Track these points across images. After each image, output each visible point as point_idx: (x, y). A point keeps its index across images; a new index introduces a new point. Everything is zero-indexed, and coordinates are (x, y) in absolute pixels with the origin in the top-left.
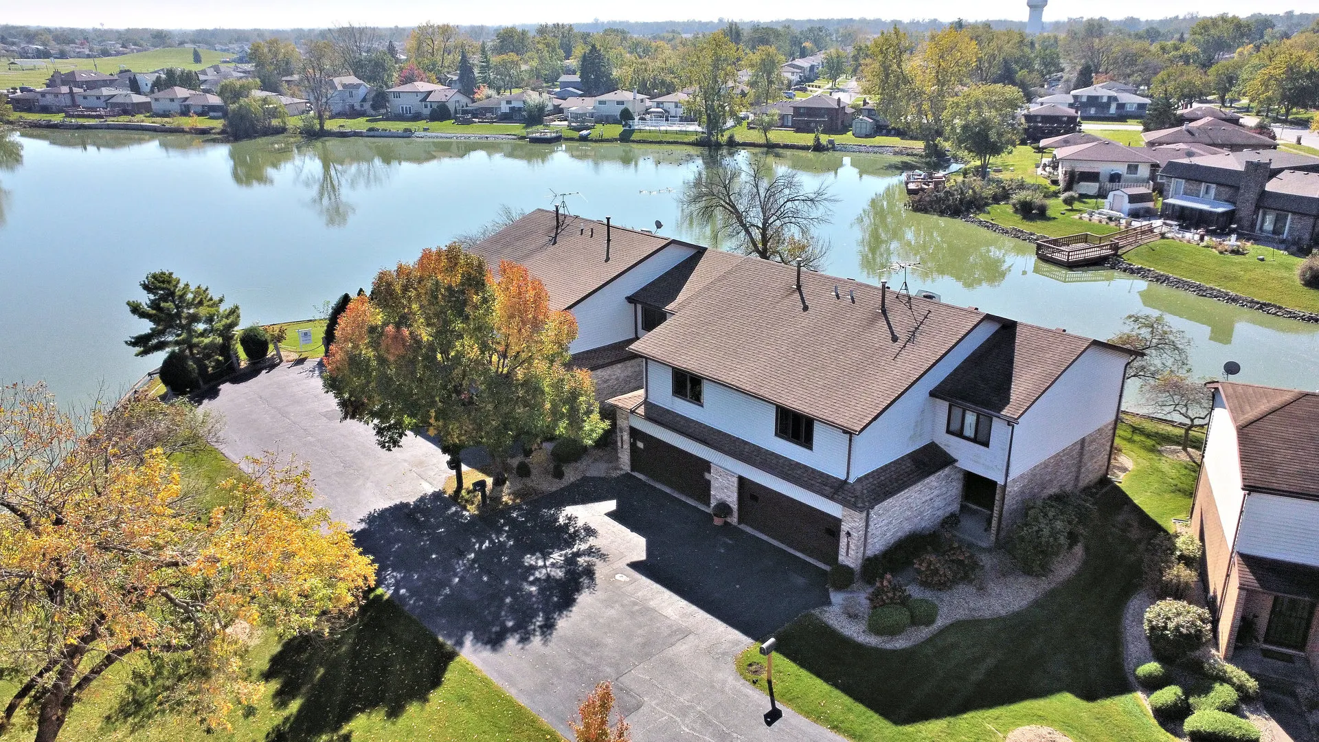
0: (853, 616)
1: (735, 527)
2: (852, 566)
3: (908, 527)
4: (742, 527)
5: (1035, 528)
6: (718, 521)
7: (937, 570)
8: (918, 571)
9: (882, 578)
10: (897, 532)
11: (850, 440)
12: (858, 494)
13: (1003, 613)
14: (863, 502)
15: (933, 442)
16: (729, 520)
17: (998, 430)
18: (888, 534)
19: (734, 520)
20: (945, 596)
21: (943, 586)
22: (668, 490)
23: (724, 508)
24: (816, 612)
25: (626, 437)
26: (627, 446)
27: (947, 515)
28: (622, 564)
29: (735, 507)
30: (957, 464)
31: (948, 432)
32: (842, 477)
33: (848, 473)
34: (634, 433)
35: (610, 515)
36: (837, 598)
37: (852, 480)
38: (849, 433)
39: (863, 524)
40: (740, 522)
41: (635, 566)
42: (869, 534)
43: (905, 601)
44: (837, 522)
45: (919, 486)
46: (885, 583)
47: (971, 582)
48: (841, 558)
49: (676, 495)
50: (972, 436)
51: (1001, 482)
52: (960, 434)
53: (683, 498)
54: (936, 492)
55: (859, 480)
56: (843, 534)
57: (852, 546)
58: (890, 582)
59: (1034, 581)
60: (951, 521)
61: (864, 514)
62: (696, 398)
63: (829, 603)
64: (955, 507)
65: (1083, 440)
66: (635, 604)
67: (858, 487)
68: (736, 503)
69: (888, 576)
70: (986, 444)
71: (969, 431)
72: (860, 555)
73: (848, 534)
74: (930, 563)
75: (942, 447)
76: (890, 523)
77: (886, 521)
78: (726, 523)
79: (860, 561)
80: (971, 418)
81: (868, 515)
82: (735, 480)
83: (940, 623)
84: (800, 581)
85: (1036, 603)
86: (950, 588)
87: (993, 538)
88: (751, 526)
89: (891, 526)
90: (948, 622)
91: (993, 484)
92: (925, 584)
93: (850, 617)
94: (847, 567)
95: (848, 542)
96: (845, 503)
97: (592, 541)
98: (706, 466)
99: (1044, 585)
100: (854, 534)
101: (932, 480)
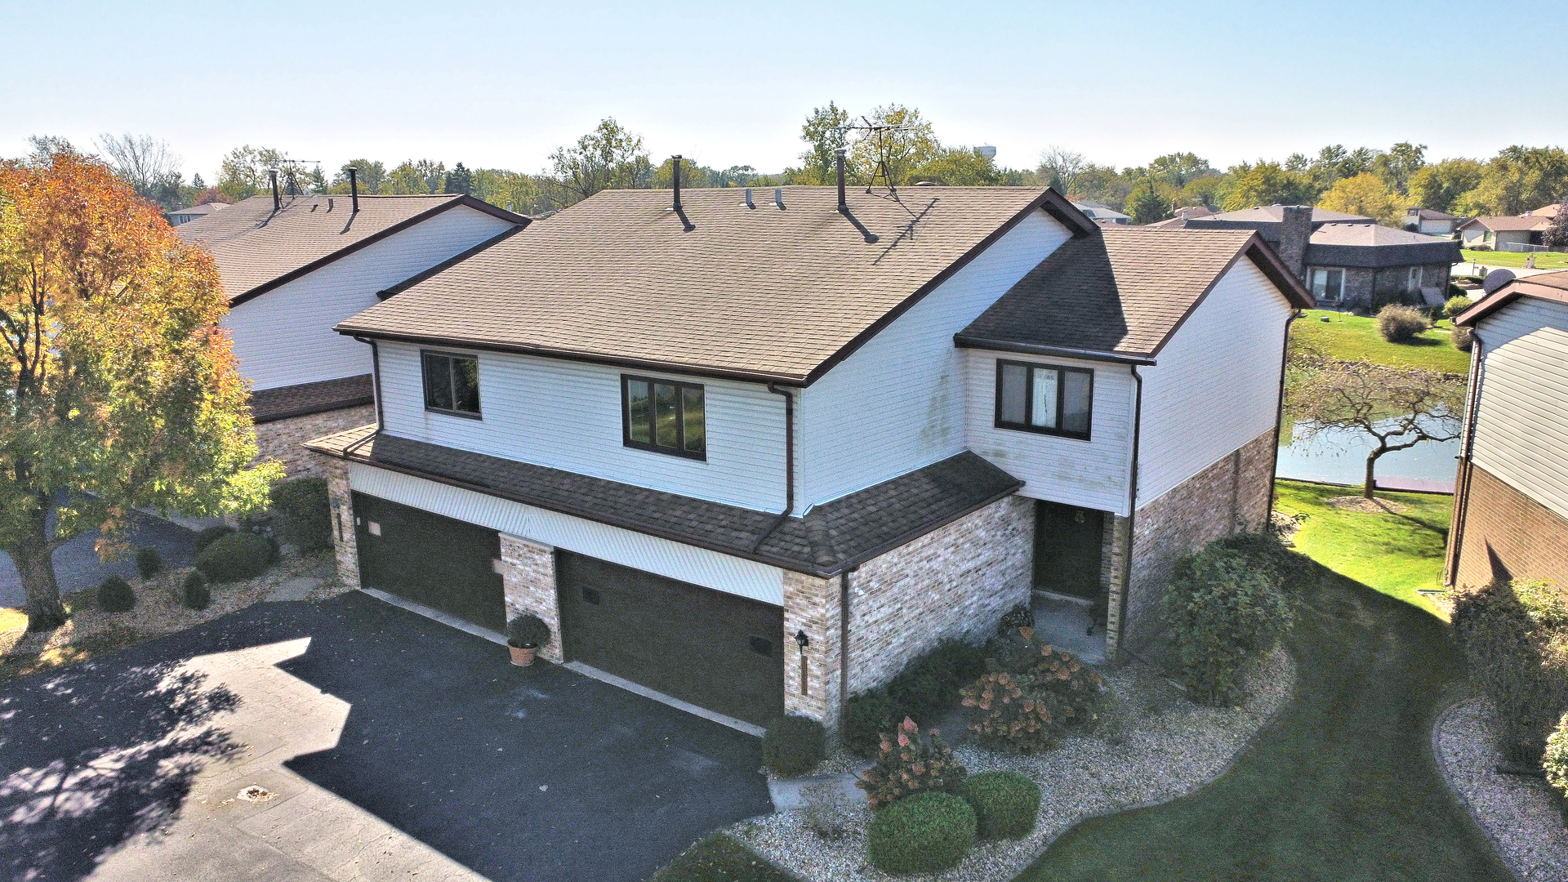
0: (830, 835)
1: (558, 668)
2: (818, 716)
3: (935, 630)
4: (575, 666)
5: (1217, 592)
6: (519, 658)
7: (1017, 704)
8: (976, 714)
9: (893, 731)
10: (912, 638)
11: (790, 412)
12: (818, 538)
13: (1182, 789)
14: (832, 551)
15: (969, 452)
16: (545, 653)
17: (1110, 389)
18: (896, 642)
19: (554, 652)
20: (1047, 764)
21: (1034, 743)
22: (428, 613)
23: (531, 629)
24: (737, 831)
25: (346, 514)
26: (349, 535)
27: (1009, 607)
29: (553, 622)
30: (1024, 492)
31: (1000, 423)
32: (777, 507)
33: (790, 497)
34: (363, 504)
36: (786, 795)
37: (800, 511)
39: (833, 610)
40: (568, 657)
42: (853, 639)
43: (958, 783)
44: (774, 614)
45: (951, 533)
46: (902, 743)
47: (1088, 730)
48: (790, 703)
49: (444, 620)
50: (1052, 423)
51: (1121, 510)
52: (1027, 426)
53: (457, 625)
54: (987, 555)
55: (817, 510)
56: (790, 641)
57: (813, 667)
58: (912, 737)
59: (1222, 716)
60: (1015, 620)
61: (836, 581)
62: (470, 405)
63: (769, 809)
64: (1021, 594)
65: (1237, 453)
67: (818, 524)
68: (554, 612)
69: (908, 724)
70: (1085, 435)
71: (1044, 414)
72: (834, 688)
73: (803, 639)
74: (999, 690)
75: (989, 459)
76: (897, 614)
77: (886, 611)
78: (538, 662)
79: (835, 705)
80: (1045, 388)
81: (845, 586)
82: (548, 559)
83: (1044, 829)
84: (699, 764)
85: (1241, 762)
86: (1049, 746)
88: (585, 661)
89: (900, 623)
90: (1063, 824)
91: (1098, 520)
92: (992, 743)
93: (823, 834)
94: (807, 722)
95: (804, 660)
96: (789, 563)
98: (489, 540)
99: (1244, 723)
100: (815, 636)
101: (975, 523)
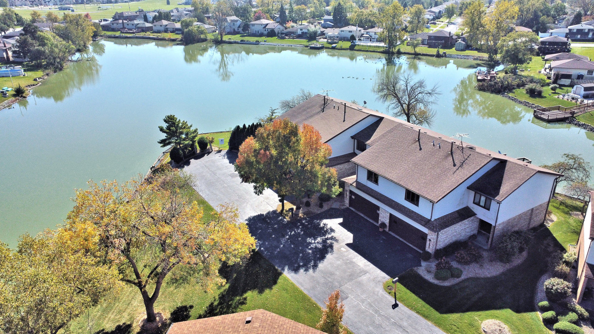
0: (429, 272)
1: (387, 232)
2: (431, 252)
3: (454, 239)
4: (390, 232)
5: (505, 245)
6: (381, 230)
7: (464, 257)
8: (457, 257)
9: (442, 258)
10: (450, 240)
11: (433, 205)
12: (434, 225)
13: (489, 276)
14: (436, 229)
15: (468, 206)
16: (385, 229)
17: (494, 205)
18: (446, 241)
19: (387, 229)
20: (467, 267)
21: (467, 263)
22: (362, 215)
23: (383, 225)
24: (415, 269)
25: (348, 193)
26: (348, 197)
27: (472, 235)
28: (344, 244)
29: (388, 225)
30: (476, 216)
31: (474, 203)
32: (429, 218)
33: (431, 217)
34: (351, 192)
35: (340, 224)
36: (424, 264)
37: (433, 220)
38: (433, 202)
39: (436, 237)
40: (389, 231)
41: (349, 245)
42: (438, 241)
43: (450, 268)
44: (426, 235)
45: (460, 223)
46: (442, 260)
47: (477, 263)
48: (427, 249)
49: (365, 217)
50: (483, 205)
51: (493, 224)
52: (478, 204)
53: (368, 219)
54: (468, 226)
55: (435, 220)
56: (428, 240)
57: (431, 244)
58: (444, 260)
59: (504, 265)
60: (473, 237)
61: (436, 233)
62: (376, 182)
63: (421, 266)
64: (475, 232)
65: (532, 210)
66: (348, 260)
67: (435, 223)
68: (388, 223)
69: (444, 258)
70: (489, 209)
71: (482, 204)
72: (434, 248)
73: (430, 240)
74: (461, 254)
75: (471, 208)
76: (447, 237)
77: (445, 236)
78: (384, 231)
79: (434, 251)
80: (483, 199)
81: (438, 234)
82: (388, 215)
83: (463, 277)
84: (410, 256)
85: (503, 274)
86: (469, 264)
87: (489, 246)
88: (393, 232)
89: (447, 238)
90: (466, 277)
91: (491, 225)
92: (459, 262)
93: (428, 271)
94: (428, 252)
95: (430, 243)
96: (429, 229)
97: (333, 234)
98: (378, 208)
99: (508, 266)
100: (432, 240)
101: (466, 221)
